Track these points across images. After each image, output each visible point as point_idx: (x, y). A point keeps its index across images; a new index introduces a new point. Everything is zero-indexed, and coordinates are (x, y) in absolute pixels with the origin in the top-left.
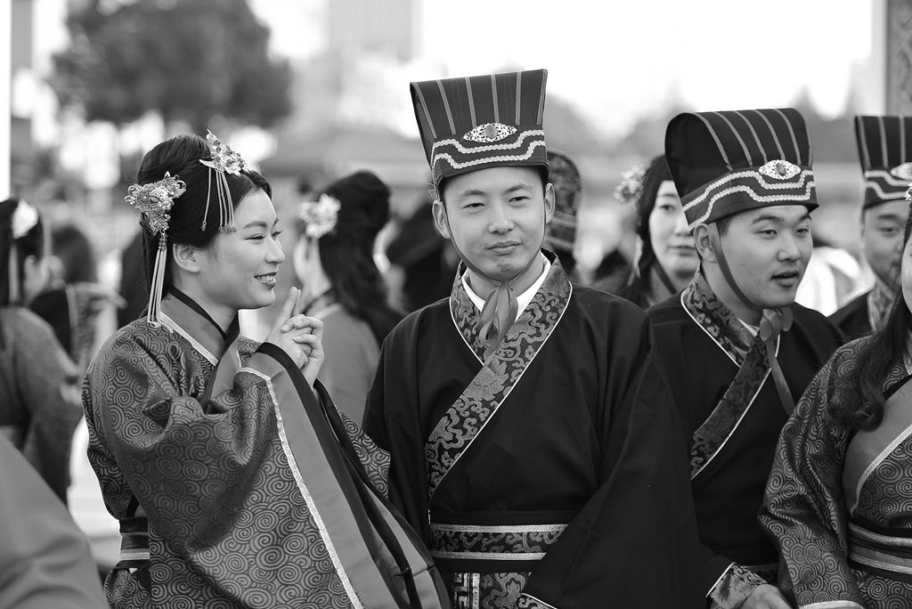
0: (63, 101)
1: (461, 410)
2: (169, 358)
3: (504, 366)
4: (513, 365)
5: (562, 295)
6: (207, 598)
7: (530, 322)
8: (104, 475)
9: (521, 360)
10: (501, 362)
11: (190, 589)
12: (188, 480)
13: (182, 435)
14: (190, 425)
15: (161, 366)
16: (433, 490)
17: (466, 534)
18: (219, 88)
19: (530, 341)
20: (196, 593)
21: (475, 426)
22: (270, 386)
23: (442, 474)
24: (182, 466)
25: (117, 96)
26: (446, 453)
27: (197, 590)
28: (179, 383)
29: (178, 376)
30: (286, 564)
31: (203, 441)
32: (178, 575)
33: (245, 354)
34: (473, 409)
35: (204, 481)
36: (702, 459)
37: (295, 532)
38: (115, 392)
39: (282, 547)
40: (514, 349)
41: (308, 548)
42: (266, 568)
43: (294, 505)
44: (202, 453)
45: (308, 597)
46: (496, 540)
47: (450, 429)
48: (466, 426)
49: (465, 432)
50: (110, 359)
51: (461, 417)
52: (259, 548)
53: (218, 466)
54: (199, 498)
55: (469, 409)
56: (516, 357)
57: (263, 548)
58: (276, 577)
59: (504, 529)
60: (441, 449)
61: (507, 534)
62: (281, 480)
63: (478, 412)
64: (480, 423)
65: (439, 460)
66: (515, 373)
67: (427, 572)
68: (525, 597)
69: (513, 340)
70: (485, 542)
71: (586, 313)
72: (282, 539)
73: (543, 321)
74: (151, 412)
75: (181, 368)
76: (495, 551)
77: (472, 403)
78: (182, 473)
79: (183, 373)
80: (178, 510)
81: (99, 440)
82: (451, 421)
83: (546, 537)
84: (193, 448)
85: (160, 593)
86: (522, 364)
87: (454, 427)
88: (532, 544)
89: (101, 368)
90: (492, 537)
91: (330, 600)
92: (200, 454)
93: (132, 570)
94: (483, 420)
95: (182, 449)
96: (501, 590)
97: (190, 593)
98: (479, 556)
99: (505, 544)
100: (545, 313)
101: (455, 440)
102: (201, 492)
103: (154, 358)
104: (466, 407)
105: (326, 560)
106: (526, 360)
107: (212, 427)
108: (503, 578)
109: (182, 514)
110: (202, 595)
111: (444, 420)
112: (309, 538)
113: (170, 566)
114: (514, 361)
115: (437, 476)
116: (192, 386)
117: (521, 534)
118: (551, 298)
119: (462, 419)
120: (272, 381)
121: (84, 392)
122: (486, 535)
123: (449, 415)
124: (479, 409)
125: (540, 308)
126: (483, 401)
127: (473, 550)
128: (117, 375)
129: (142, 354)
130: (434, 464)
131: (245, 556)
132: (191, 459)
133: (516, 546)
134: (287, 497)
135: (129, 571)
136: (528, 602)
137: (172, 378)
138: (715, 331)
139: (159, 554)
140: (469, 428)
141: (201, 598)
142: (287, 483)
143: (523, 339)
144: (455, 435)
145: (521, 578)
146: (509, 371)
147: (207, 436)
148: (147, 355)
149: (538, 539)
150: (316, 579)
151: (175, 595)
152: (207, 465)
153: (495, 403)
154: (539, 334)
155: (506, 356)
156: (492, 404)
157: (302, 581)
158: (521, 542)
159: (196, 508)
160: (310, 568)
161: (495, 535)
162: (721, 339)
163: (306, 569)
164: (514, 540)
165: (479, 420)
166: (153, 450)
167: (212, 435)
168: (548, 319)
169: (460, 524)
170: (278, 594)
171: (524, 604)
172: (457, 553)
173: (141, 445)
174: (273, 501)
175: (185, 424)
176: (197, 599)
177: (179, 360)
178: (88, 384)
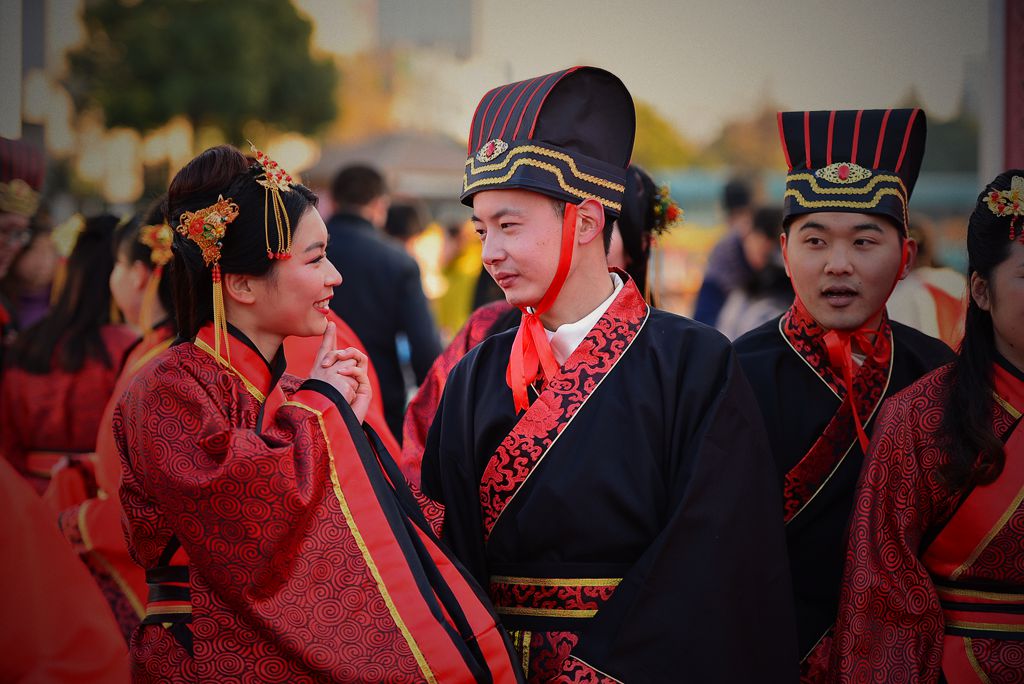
0: (80, 106)
1: (511, 449)
2: (220, 388)
3: (560, 399)
4: (570, 398)
5: (634, 321)
6: (258, 656)
7: (591, 352)
8: (137, 517)
9: (579, 393)
10: (556, 395)
11: (238, 647)
12: (248, 520)
13: (243, 470)
14: (253, 459)
15: (212, 397)
16: (487, 537)
17: (519, 587)
18: (255, 91)
19: (591, 372)
20: (245, 651)
21: (526, 466)
22: (321, 422)
23: (494, 520)
24: (242, 505)
25: (140, 99)
26: (497, 496)
27: (247, 647)
28: (230, 416)
29: (229, 409)
30: (345, 621)
31: (266, 477)
32: (225, 630)
33: (289, 390)
34: (524, 447)
35: (265, 522)
36: (797, 502)
37: (352, 585)
38: (159, 422)
39: (340, 601)
40: (572, 382)
41: (367, 603)
42: (324, 623)
43: (350, 556)
44: (265, 490)
45: (371, 657)
46: (547, 594)
47: (500, 470)
48: (516, 466)
49: (515, 472)
50: (151, 387)
51: (511, 456)
52: (316, 601)
53: (282, 505)
54: (259, 541)
55: (519, 447)
56: (574, 390)
57: (320, 601)
58: (337, 634)
59: (557, 582)
60: (493, 492)
61: (560, 588)
62: (334, 526)
63: (529, 451)
64: (531, 463)
65: (491, 503)
66: (571, 407)
67: (496, 629)
68: (571, 659)
69: (571, 371)
70: (538, 596)
71: (655, 341)
72: (339, 592)
73: (606, 350)
74: (207, 445)
75: (233, 400)
76: (547, 607)
77: (523, 440)
78: (241, 512)
79: (234, 406)
80: (234, 554)
81: (135, 477)
82: (501, 460)
83: (602, 592)
84: (255, 485)
85: (202, 650)
86: (580, 397)
87: (505, 467)
88: (585, 598)
89: (141, 396)
90: (543, 590)
91: (396, 661)
92: (262, 491)
93: (166, 625)
94: (534, 459)
95: (242, 486)
96: (552, 651)
97: (238, 650)
98: (531, 611)
99: (558, 599)
100: (609, 341)
101: (505, 482)
102: (262, 534)
103: (204, 387)
104: (516, 445)
105: (386, 617)
106: (585, 394)
107: (277, 461)
108: (553, 637)
109: (239, 558)
110: (252, 653)
111: (495, 458)
112: (367, 593)
113: (216, 621)
114: (571, 395)
115: (490, 522)
116: (244, 420)
117: (575, 589)
118: (618, 324)
119: (513, 458)
120: (323, 416)
121: (115, 424)
122: (538, 588)
123: (498, 454)
124: (530, 447)
125: (604, 335)
126: (535, 439)
127: (525, 605)
128: (161, 404)
129: (191, 382)
130: (487, 508)
131: (303, 608)
132: (253, 497)
133: (569, 602)
134: (341, 546)
135: (162, 627)
136: (574, 664)
137: (224, 411)
138: (815, 360)
139: (203, 606)
140: (519, 468)
141: (252, 656)
142: (340, 530)
143: (583, 370)
144: (505, 476)
145: (574, 638)
146: (566, 403)
147: (271, 472)
148: (197, 383)
149: (594, 595)
150: (377, 638)
151: (221, 652)
152: (270, 504)
153: (547, 440)
154: (601, 364)
155: (562, 389)
156: (544, 442)
157: (363, 639)
158: (574, 597)
159: (256, 553)
160: (369, 626)
161: (548, 588)
162: (821, 370)
163: (366, 627)
164: (567, 595)
165: (530, 459)
166: (209, 487)
167: (277, 471)
168: (613, 348)
169: (511, 575)
170: (340, 652)
171: (569, 666)
172: (510, 608)
173: (193, 481)
174: (328, 549)
175: (246, 457)
176: (246, 658)
177: (230, 391)
178: (120, 415)
